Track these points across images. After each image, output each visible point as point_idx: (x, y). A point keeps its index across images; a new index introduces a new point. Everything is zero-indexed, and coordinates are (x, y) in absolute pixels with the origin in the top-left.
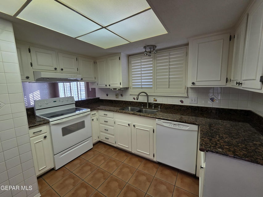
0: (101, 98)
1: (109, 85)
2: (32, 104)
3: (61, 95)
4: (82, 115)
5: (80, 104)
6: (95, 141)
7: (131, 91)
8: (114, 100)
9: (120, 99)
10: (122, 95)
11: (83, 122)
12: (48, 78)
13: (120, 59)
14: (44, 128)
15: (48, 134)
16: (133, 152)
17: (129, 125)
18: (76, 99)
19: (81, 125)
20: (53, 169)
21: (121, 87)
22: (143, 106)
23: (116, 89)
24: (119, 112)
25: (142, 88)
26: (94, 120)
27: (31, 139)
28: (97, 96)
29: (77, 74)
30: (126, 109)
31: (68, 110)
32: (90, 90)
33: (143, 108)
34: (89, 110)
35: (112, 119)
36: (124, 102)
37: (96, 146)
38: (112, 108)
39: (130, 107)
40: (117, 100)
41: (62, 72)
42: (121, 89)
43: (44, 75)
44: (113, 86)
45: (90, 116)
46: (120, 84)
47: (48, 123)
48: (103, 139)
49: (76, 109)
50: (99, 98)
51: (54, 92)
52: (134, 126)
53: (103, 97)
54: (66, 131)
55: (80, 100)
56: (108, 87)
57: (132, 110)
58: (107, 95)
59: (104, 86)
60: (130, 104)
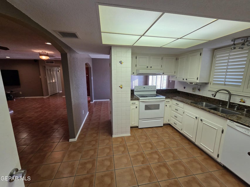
0: (178, 90)
1: (186, 79)
2: (134, 87)
3: (150, 83)
4: (158, 100)
5: (160, 92)
6: (165, 122)
7: (210, 87)
8: (190, 93)
9: (197, 93)
10: (199, 90)
11: (159, 105)
12: (142, 73)
13: (201, 55)
14: (136, 102)
15: (137, 106)
16: (196, 143)
17: (196, 118)
18: (158, 88)
19: (157, 107)
20: (137, 127)
21: (198, 81)
22: (222, 104)
23: (192, 83)
24: (189, 104)
25: (225, 84)
26: (167, 106)
27: (131, 106)
28: (175, 88)
29: (161, 70)
30: (199, 103)
31: (151, 95)
32: (171, 82)
33: (221, 107)
34: (165, 97)
35: (183, 109)
36: (200, 97)
37: (166, 126)
38: (185, 100)
39: (204, 103)
40: (193, 94)
41: (151, 69)
42: (198, 84)
43: (141, 71)
44: (190, 80)
45: (164, 102)
46: (197, 79)
47: (138, 99)
48: (172, 123)
49: (156, 95)
50: (177, 89)
51: (146, 82)
52: (201, 120)
53: (180, 88)
54: (147, 108)
55: (162, 89)
56: (185, 80)
57: (206, 106)
58: (185, 88)
59: (181, 80)
60: (207, 100)
